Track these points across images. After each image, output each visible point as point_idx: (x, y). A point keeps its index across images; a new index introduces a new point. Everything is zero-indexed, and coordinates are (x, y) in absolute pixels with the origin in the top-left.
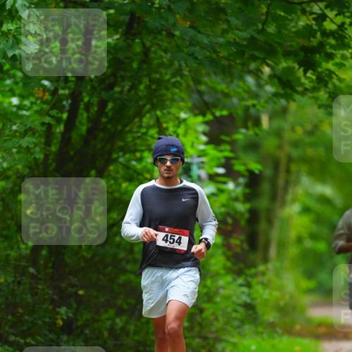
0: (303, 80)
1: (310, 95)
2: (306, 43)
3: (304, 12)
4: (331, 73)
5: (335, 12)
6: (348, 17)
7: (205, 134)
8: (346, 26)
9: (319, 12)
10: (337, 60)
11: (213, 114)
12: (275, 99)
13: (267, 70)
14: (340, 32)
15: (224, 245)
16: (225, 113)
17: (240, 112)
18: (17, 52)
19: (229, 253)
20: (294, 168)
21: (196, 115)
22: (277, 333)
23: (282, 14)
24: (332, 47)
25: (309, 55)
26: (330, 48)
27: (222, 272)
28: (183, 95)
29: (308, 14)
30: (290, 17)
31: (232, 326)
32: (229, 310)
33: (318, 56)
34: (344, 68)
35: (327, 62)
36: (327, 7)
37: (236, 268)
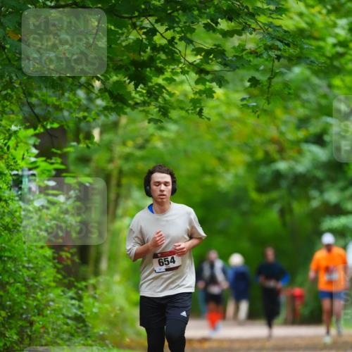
0: (133, 94)
1: (141, 108)
2: (136, 58)
3: (134, 26)
4: (161, 87)
5: (165, 27)
6: (178, 33)
7: (35, 146)
8: (176, 41)
9: (149, 26)
10: (168, 75)
11: (44, 127)
12: (106, 112)
13: (97, 84)
14: (171, 47)
15: (54, 258)
16: (56, 125)
17: (71, 125)
19: (60, 266)
20: (124, 181)
21: (27, 128)
22: (107, 346)
23: (113, 28)
24: (162, 61)
25: (140, 69)
26: (160, 62)
27: (53, 284)
28: (15, 108)
29: (138, 28)
30: (120, 31)
31: (62, 339)
32: (59, 322)
33: (148, 69)
34: (173, 83)
35: (158, 77)
36: (157, 22)
37: (66, 281)
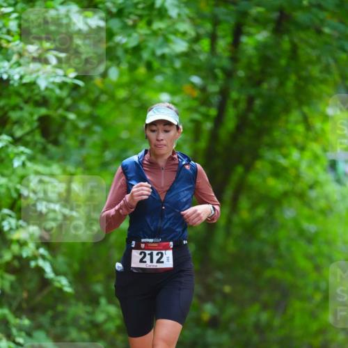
18: (166, 50)
